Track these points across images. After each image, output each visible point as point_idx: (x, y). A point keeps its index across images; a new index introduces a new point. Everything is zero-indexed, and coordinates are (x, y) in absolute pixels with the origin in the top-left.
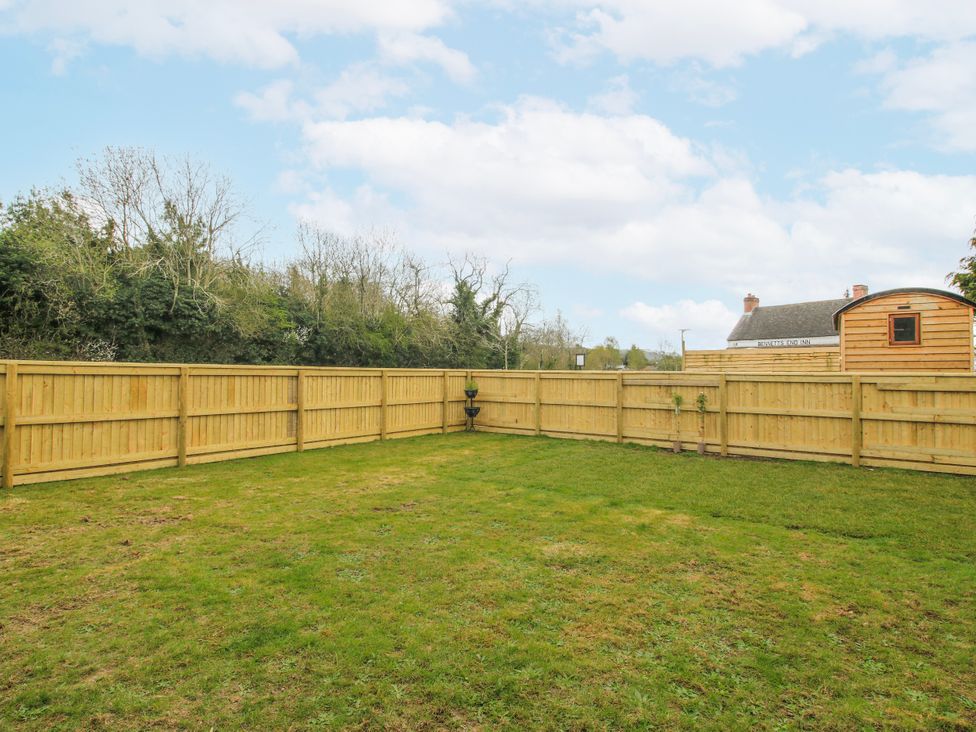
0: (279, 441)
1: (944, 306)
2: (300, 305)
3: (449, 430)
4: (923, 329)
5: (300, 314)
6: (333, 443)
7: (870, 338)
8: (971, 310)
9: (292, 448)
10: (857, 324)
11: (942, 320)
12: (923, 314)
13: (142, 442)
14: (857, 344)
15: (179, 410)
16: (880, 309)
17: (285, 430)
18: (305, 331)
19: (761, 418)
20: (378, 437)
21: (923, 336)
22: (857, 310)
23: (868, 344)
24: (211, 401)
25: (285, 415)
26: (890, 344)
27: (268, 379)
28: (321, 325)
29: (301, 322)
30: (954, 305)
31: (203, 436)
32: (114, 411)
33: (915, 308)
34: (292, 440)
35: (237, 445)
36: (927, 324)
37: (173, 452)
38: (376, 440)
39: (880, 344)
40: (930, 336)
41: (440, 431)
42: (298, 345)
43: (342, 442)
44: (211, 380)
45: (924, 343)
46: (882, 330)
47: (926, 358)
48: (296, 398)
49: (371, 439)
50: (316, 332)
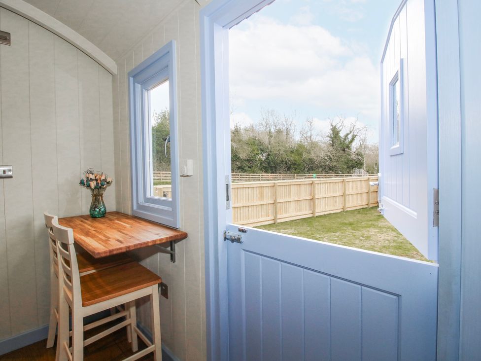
0: (307, 212)
2: (261, 143)
3: (371, 206)
5: (261, 147)
6: (326, 213)
9: (311, 215)
13: (263, 213)
15: (274, 200)
17: (308, 208)
18: (264, 155)
20: (342, 210)
24: (283, 196)
25: (308, 201)
27: (302, 185)
28: (270, 151)
29: (262, 150)
31: (281, 211)
32: (255, 201)
34: (311, 212)
35: (293, 214)
37: (273, 218)
38: (341, 211)
41: (367, 206)
42: (262, 161)
43: (328, 212)
44: (283, 187)
48: (312, 193)
49: (340, 211)
50: (269, 155)
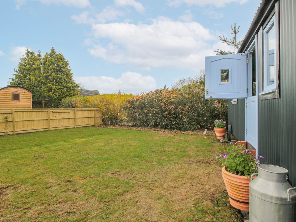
1: (25, 92)
4: (21, 97)
7: (7, 99)
8: (31, 94)
10: (3, 94)
11: (25, 96)
12: (21, 93)
14: (4, 101)
16: (10, 91)
19: (25, 122)
21: (21, 99)
22: (3, 90)
23: (6, 101)
26: (13, 101)
30: (27, 92)
33: (18, 92)
36: (21, 96)
39: (10, 101)
40: (22, 99)
45: (21, 101)
46: (10, 97)
47: (21, 105)
